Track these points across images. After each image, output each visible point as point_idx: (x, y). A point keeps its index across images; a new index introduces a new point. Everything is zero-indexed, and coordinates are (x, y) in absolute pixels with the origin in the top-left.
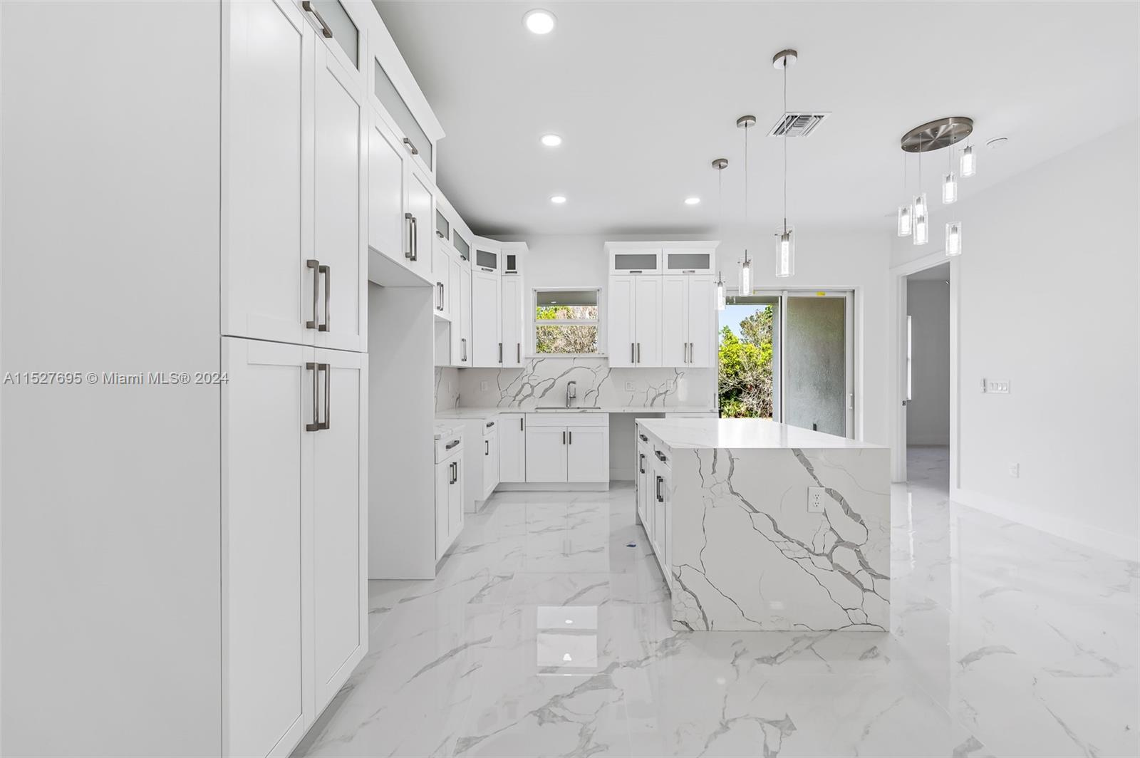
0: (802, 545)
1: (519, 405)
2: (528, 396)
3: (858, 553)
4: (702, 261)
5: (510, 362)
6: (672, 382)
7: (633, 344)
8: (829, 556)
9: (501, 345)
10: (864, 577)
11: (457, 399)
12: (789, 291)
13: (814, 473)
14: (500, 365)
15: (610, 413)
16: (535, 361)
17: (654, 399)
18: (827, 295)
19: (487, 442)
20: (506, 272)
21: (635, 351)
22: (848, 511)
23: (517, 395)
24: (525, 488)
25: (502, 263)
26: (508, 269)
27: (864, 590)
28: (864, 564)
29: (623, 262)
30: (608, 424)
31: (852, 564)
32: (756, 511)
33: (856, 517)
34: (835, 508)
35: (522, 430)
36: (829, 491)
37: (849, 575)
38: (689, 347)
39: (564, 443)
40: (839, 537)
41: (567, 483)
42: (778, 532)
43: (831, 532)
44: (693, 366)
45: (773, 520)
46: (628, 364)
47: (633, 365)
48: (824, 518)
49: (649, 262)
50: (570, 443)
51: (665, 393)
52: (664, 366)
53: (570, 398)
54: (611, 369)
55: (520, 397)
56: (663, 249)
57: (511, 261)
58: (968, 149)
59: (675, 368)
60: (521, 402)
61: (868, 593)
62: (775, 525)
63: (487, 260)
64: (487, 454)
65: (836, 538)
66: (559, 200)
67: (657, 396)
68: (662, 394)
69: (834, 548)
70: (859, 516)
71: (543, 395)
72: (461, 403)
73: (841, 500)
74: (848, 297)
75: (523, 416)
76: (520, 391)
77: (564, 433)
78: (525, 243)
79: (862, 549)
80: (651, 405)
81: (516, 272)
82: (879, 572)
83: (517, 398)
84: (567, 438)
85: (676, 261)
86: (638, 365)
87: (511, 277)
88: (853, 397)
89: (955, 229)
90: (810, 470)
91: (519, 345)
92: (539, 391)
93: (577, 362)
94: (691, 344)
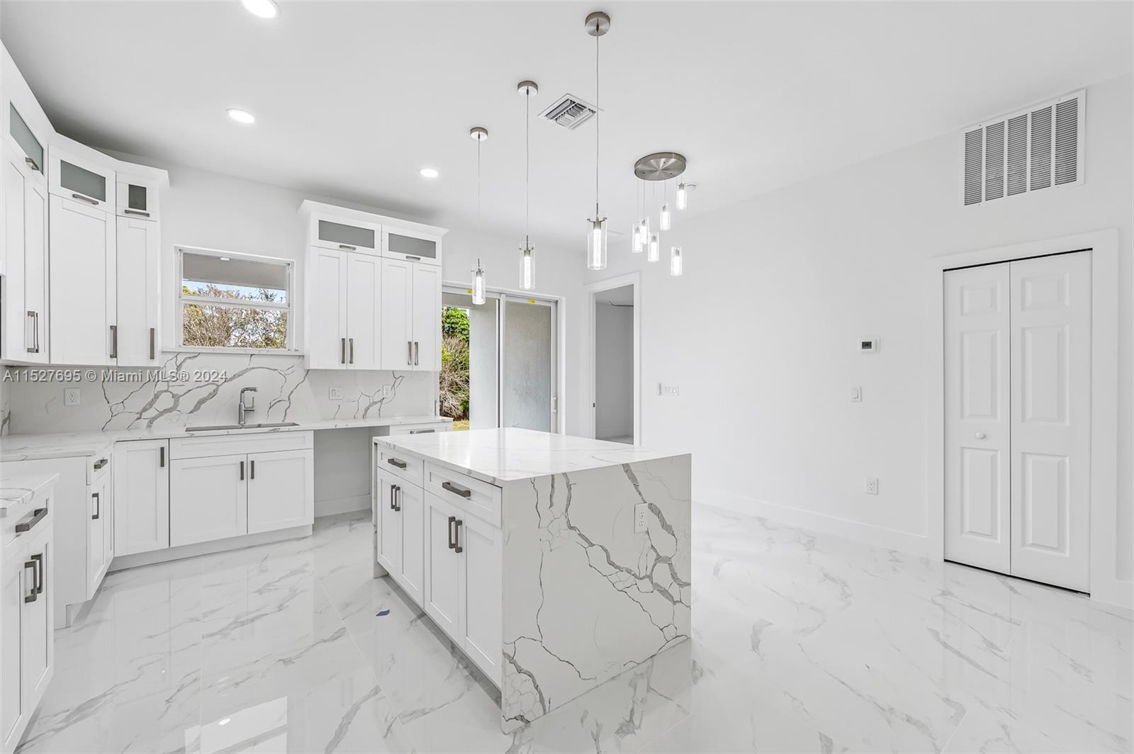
0: (629, 571)
1: (151, 427)
2: (166, 411)
3: (670, 565)
4: (427, 248)
5: (133, 354)
6: (390, 387)
7: (343, 340)
9: (114, 329)
12: (507, 295)
13: (640, 489)
14: (113, 362)
15: (315, 431)
16: (181, 358)
17: (367, 410)
18: (537, 303)
19: (96, 495)
20: (127, 212)
21: (347, 349)
22: (663, 523)
23: (145, 410)
24: (170, 557)
25: (117, 195)
26: (130, 207)
28: (675, 576)
29: (328, 231)
30: (312, 445)
31: (666, 580)
32: (591, 545)
33: (669, 529)
34: (655, 523)
35: (162, 465)
36: (651, 507)
37: (664, 592)
38: (413, 348)
39: (242, 478)
40: (658, 555)
41: (248, 536)
42: (612, 564)
43: (652, 550)
44: (418, 370)
45: (606, 551)
46: (335, 364)
47: (343, 367)
48: (647, 535)
49: (365, 238)
50: (252, 477)
51: (380, 401)
52: (383, 369)
53: (244, 412)
54: (308, 370)
55: (151, 413)
56: (383, 226)
57: (137, 197)
58: (682, 186)
59: (393, 372)
60: (152, 421)
61: (678, 604)
62: (608, 557)
63: (84, 183)
64: (96, 517)
65: (655, 556)
66: (242, 117)
67: (371, 405)
68: (376, 403)
69: (654, 566)
70: (671, 526)
71: (197, 408)
72: (12, 427)
73: (659, 513)
74: (552, 306)
75: (165, 444)
76: (151, 404)
77: (242, 463)
78: (166, 172)
79: (673, 560)
80: (364, 416)
81: (148, 215)
82: (685, 579)
83: (145, 415)
84: (247, 471)
85: (397, 243)
86: (351, 367)
87: (136, 221)
88: (556, 401)
89: (678, 253)
90: (636, 486)
91: (152, 330)
92: (187, 403)
93: (256, 362)
94: (416, 344)
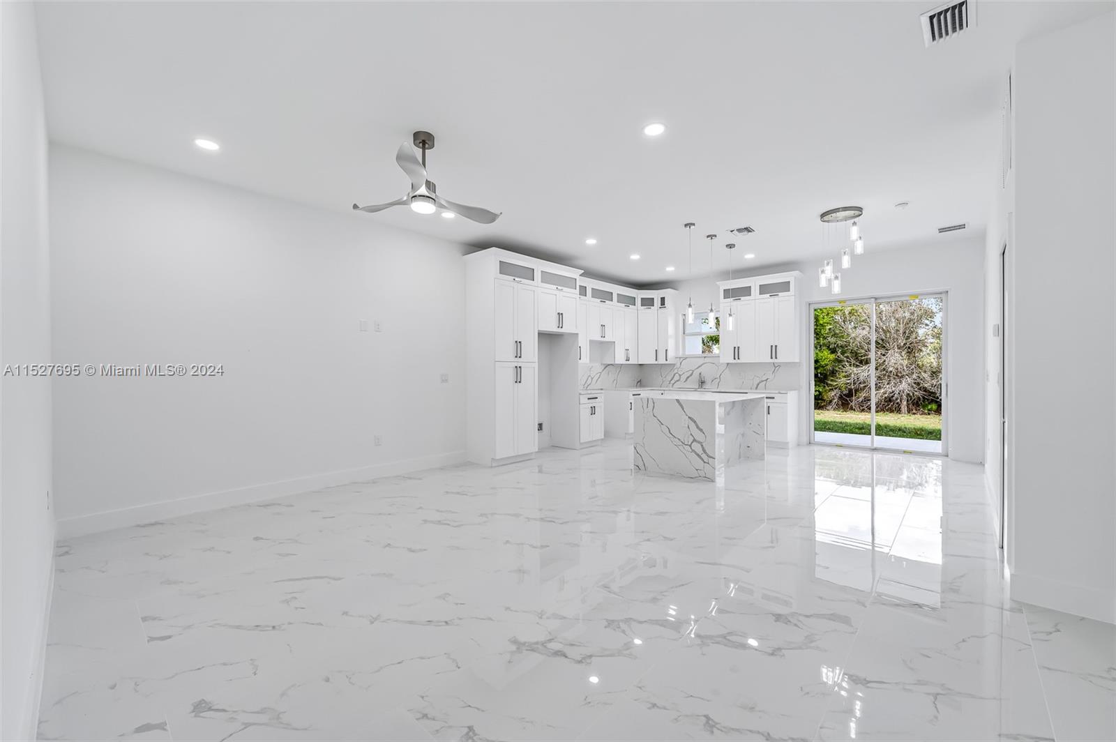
0: (679, 440)
1: (673, 386)
2: (677, 381)
3: (702, 446)
4: (785, 286)
5: (662, 361)
6: (771, 372)
7: (733, 347)
8: (690, 446)
9: (656, 350)
10: (704, 456)
11: (638, 382)
12: (877, 298)
13: (685, 410)
14: (656, 363)
16: (681, 359)
17: (758, 385)
18: (921, 297)
20: (660, 308)
21: (736, 352)
22: (698, 427)
23: (671, 380)
25: (657, 302)
26: (661, 306)
27: (705, 462)
28: (704, 451)
29: (728, 293)
31: (700, 451)
32: (663, 425)
33: (701, 430)
34: (693, 426)
36: (690, 418)
37: (698, 455)
38: (774, 351)
42: (671, 434)
43: (691, 435)
45: (669, 429)
46: (732, 361)
47: (735, 361)
48: (688, 429)
49: (746, 291)
51: (766, 381)
53: (702, 383)
54: (728, 364)
56: (755, 282)
57: (663, 300)
60: (673, 384)
61: (706, 464)
62: (669, 431)
63: (648, 302)
65: (693, 438)
67: (760, 383)
68: (763, 381)
69: (692, 442)
71: (686, 380)
72: (640, 383)
73: (695, 422)
74: (943, 297)
75: (663, 392)
76: (673, 377)
78: (670, 289)
79: (704, 444)
80: (756, 388)
81: (665, 307)
82: (711, 455)
83: (671, 382)
85: (764, 289)
86: (739, 361)
87: (663, 310)
90: (682, 409)
91: (666, 350)
92: (684, 378)
93: (707, 360)
94: (776, 346)
